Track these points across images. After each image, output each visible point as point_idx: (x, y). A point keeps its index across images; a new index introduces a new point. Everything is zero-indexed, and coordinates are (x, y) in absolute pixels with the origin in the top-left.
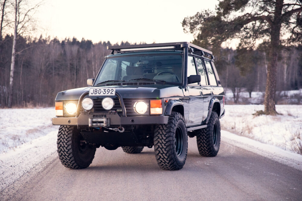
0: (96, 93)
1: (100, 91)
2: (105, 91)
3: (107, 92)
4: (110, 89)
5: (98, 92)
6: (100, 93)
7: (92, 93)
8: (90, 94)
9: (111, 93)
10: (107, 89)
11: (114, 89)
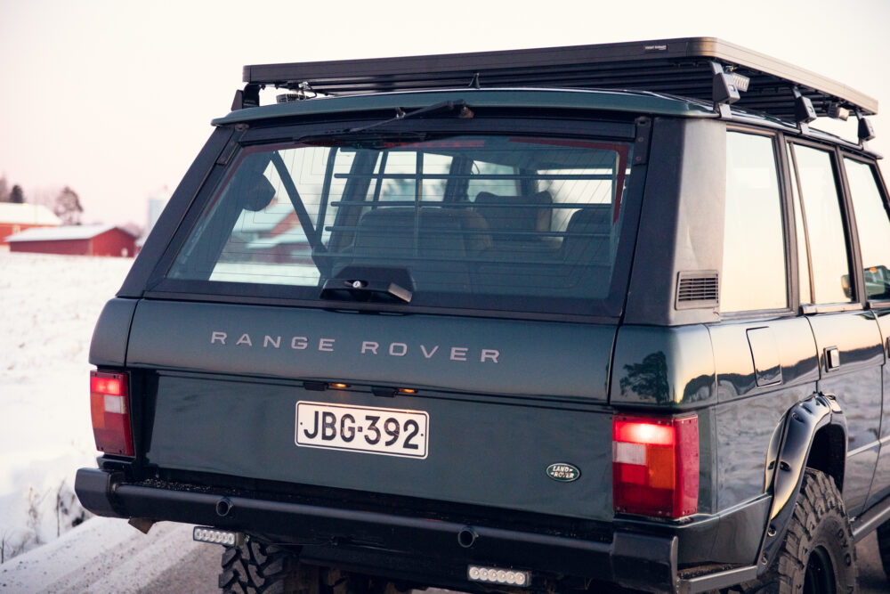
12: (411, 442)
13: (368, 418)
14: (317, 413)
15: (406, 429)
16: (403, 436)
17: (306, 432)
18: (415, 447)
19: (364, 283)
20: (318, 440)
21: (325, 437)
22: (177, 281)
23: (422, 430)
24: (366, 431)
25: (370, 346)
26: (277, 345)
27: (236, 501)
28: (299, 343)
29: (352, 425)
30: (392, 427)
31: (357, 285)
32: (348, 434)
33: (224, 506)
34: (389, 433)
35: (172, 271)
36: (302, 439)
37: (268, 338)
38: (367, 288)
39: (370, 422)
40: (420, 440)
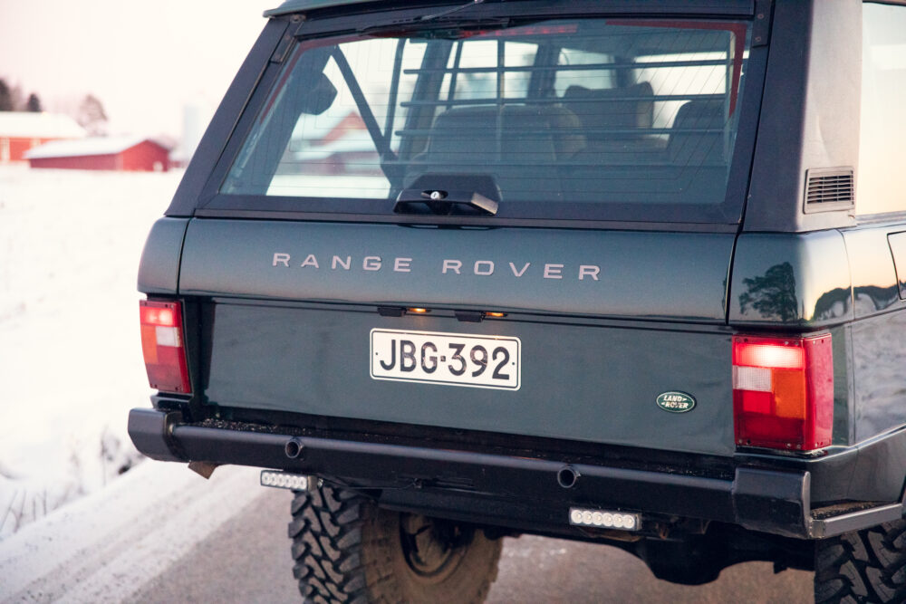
12: (501, 372)
13: (452, 346)
14: (394, 342)
15: (495, 358)
16: (492, 365)
17: (382, 363)
18: (506, 377)
19: (443, 194)
20: (396, 372)
21: (403, 369)
22: (231, 196)
23: (513, 358)
24: (449, 361)
25: (452, 265)
26: (347, 267)
27: (306, 442)
28: (372, 264)
29: (434, 354)
30: (479, 355)
31: (435, 196)
32: (429, 365)
33: (293, 446)
34: (477, 362)
35: (226, 186)
36: (377, 371)
37: (336, 259)
38: (446, 199)
39: (455, 350)
40: (512, 370)
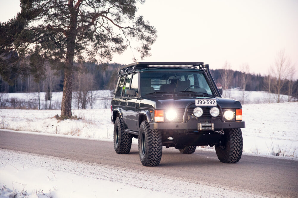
0: (201, 103)
1: (204, 102)
2: (208, 102)
3: (210, 103)
4: (212, 101)
5: (202, 102)
6: (204, 103)
7: (198, 103)
8: (196, 105)
9: (213, 104)
10: (209, 100)
11: (215, 101)
